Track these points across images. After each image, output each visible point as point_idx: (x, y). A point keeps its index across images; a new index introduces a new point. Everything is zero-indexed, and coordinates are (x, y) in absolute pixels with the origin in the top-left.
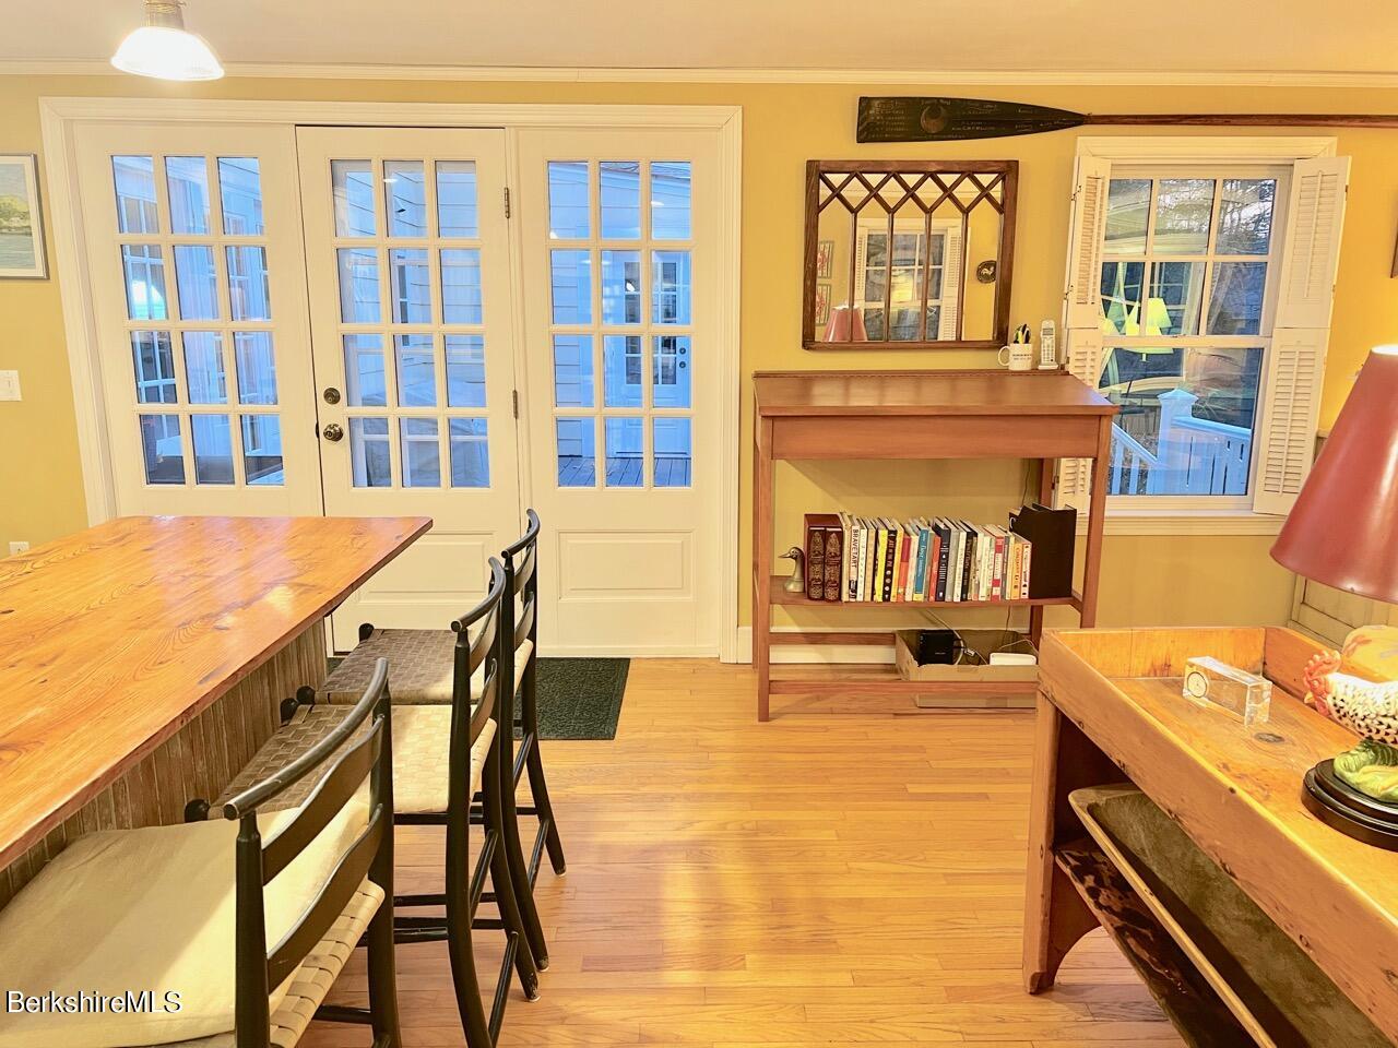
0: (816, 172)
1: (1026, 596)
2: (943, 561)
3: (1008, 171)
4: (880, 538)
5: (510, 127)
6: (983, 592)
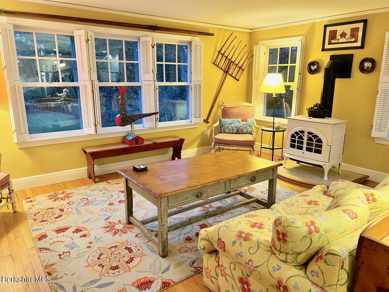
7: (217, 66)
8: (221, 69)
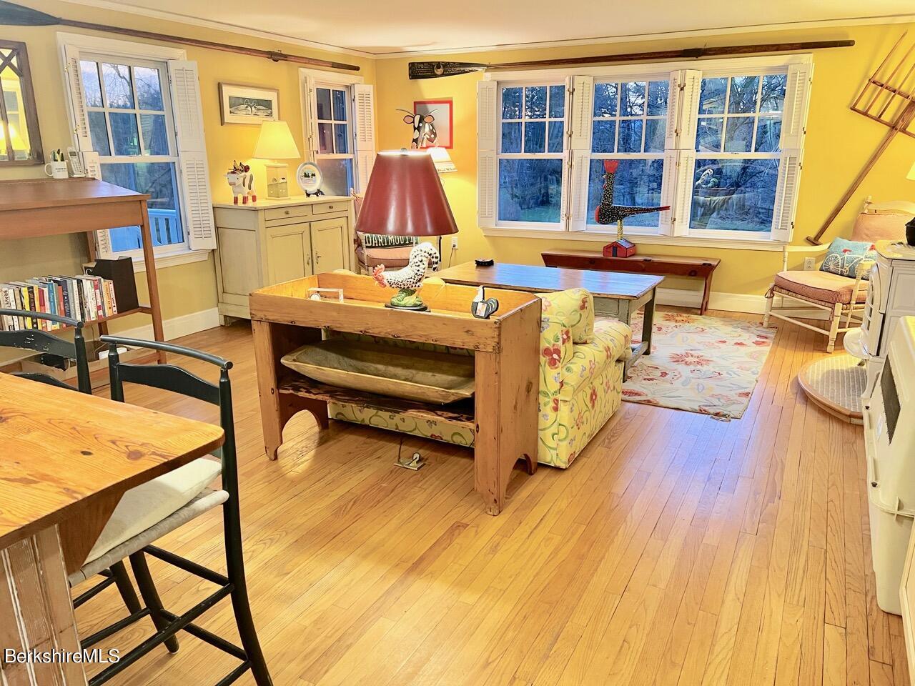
1: (116, 313)
2: (66, 301)
3: (20, 48)
4: (23, 293)
6: (93, 315)
7: (865, 114)
8: (878, 119)
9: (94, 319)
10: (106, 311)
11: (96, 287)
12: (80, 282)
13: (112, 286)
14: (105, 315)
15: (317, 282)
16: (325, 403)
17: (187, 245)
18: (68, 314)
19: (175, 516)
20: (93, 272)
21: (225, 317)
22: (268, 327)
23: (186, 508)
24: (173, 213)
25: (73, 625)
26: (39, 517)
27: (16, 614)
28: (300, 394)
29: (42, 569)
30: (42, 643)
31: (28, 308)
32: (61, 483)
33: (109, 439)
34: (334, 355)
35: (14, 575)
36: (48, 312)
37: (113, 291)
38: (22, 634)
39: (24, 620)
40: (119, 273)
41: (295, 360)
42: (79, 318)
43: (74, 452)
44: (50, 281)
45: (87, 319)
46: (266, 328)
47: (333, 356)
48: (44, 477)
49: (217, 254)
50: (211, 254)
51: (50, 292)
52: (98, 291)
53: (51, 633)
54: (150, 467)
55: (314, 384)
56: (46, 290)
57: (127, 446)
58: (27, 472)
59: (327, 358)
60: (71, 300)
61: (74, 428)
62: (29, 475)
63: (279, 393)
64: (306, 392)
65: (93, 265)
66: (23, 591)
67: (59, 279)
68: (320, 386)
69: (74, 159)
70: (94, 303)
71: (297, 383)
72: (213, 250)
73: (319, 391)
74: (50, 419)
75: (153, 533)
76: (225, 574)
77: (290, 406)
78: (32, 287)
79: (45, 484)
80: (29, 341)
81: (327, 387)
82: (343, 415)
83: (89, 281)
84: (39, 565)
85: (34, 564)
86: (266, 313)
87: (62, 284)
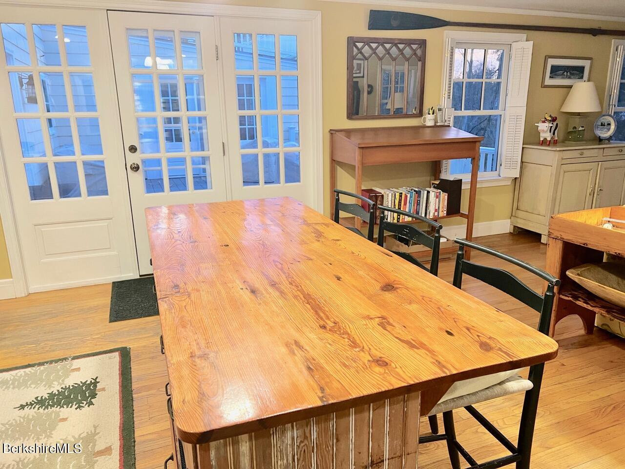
0: (352, 42)
1: (445, 215)
2: (418, 204)
3: (423, 43)
4: (396, 197)
5: (216, 16)
6: (432, 214)
9: (432, 218)
10: (440, 213)
11: (437, 197)
12: (428, 192)
13: (446, 197)
14: (438, 216)
15: (609, 213)
16: (594, 313)
17: (498, 173)
18: (418, 213)
19: (491, 390)
20: (437, 187)
21: (515, 227)
22: (561, 245)
23: (499, 386)
24: (493, 150)
25: (416, 452)
26: (421, 381)
27: (386, 432)
28: (579, 303)
29: (406, 407)
30: (396, 457)
31: (397, 208)
32: (434, 355)
33: (465, 325)
34: (614, 276)
35: (390, 406)
36: (407, 210)
37: (446, 201)
38: (386, 447)
39: (389, 438)
40: (453, 189)
41: (578, 275)
42: (423, 215)
43: (441, 329)
44: (412, 190)
45: (428, 217)
46: (560, 245)
47: (613, 278)
48: (422, 346)
49: (518, 181)
50: (514, 181)
51: (411, 197)
52: (438, 199)
53: (402, 452)
54: (499, 363)
55: (591, 297)
56: (409, 196)
57: (478, 336)
58: (411, 337)
59: (607, 278)
60: (421, 203)
61: (439, 308)
62: (412, 340)
63: (559, 297)
64: (584, 302)
65: (437, 182)
66: (392, 419)
67: (417, 190)
68: (597, 300)
69: (439, 114)
70: (434, 207)
71: (576, 293)
72: (516, 178)
73: (595, 305)
74: (423, 296)
75: (474, 398)
76: (516, 446)
77: (564, 308)
78: (402, 193)
79: (422, 351)
80: (405, 231)
81: (603, 302)
82: (609, 326)
83: (434, 193)
84: (405, 404)
85: (402, 403)
86: (562, 234)
87: (418, 193)
